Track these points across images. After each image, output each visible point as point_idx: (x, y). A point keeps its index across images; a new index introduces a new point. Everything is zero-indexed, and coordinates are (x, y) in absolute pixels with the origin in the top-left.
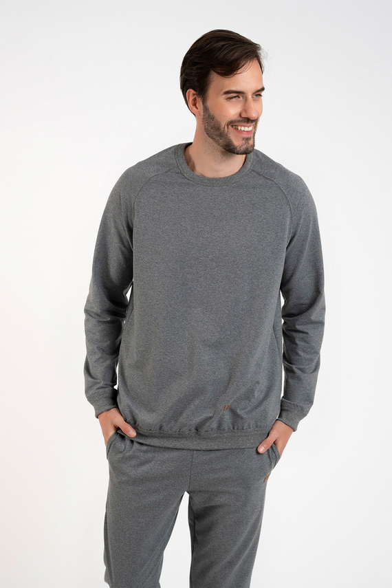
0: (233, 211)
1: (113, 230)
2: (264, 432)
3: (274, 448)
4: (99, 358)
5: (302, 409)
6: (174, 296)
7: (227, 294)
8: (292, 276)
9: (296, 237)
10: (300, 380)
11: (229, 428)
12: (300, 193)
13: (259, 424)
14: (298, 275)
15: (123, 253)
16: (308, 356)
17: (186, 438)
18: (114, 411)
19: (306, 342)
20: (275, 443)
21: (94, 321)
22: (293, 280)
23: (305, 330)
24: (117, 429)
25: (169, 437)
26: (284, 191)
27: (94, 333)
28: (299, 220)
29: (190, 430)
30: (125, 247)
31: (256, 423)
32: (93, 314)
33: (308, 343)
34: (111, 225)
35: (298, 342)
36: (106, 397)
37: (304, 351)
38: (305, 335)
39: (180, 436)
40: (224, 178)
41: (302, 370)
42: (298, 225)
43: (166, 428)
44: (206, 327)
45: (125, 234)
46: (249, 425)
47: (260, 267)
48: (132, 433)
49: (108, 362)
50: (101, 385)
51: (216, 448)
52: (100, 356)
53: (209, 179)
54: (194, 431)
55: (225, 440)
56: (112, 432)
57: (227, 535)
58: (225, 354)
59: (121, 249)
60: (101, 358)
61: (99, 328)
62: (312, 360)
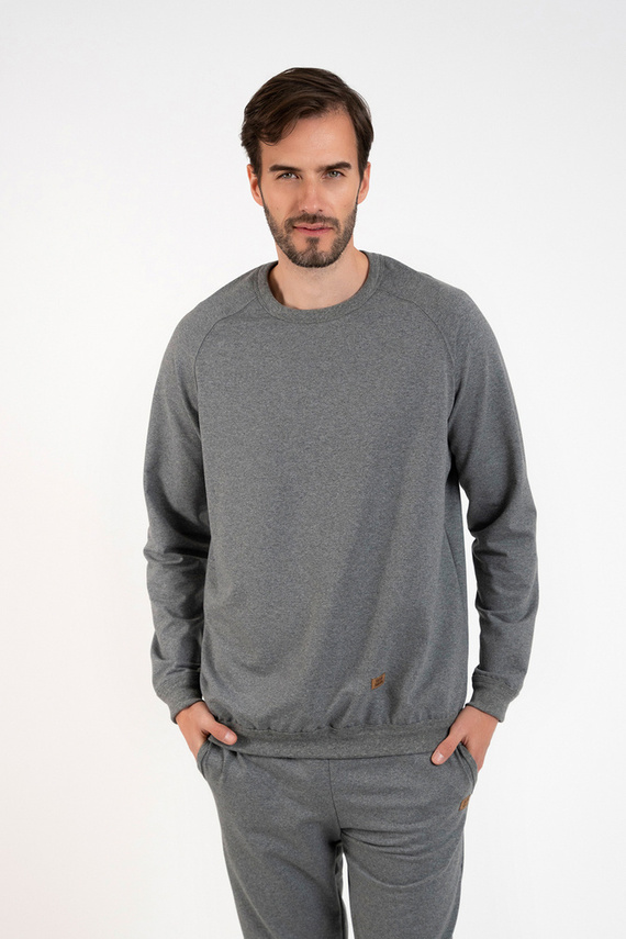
0: (352, 359)
1: (169, 417)
2: (443, 725)
3: (463, 752)
4: (170, 625)
5: (507, 683)
6: (273, 509)
7: (354, 497)
8: (467, 458)
9: (463, 390)
10: (500, 634)
11: (384, 722)
12: (460, 316)
13: (433, 712)
14: (476, 456)
15: (187, 450)
16: (512, 594)
17: (315, 741)
19: (504, 569)
20: (462, 743)
21: (157, 567)
22: (470, 465)
23: (502, 550)
24: (207, 736)
25: (286, 738)
26: (431, 316)
27: (159, 586)
28: (464, 360)
29: (319, 728)
30: (190, 441)
31: (429, 712)
32: (154, 556)
33: (508, 571)
34: (167, 407)
35: (492, 571)
36: (182, 687)
37: (504, 586)
38: (501, 558)
39: (304, 737)
40: (333, 307)
41: (503, 618)
42: (463, 369)
43: (279, 727)
44: (327, 554)
45: (188, 419)
46: (417, 716)
47: (403, 446)
48: (230, 738)
49: (185, 628)
50: (173, 668)
51: (364, 754)
52: (170, 620)
53: (308, 313)
54: (327, 728)
55: (378, 741)
56: (199, 742)
57: (402, 902)
58: (360, 594)
59: (184, 445)
60: (172, 624)
61: (167, 576)
62: (517, 599)
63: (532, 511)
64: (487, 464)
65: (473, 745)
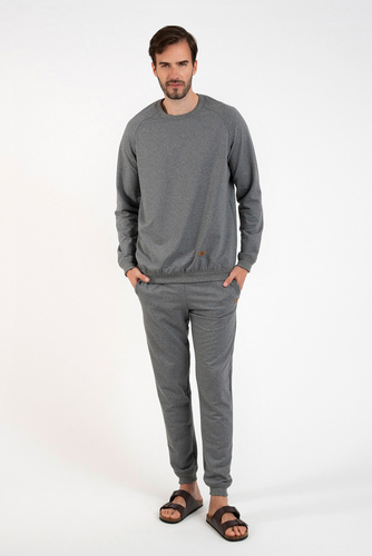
2: (227, 271)
3: (235, 282)
9: (234, 144)
11: (205, 269)
13: (224, 266)
16: (252, 223)
17: (179, 276)
18: (136, 270)
19: (249, 214)
20: (234, 279)
21: (120, 218)
23: (249, 207)
24: (138, 279)
25: (168, 276)
26: (222, 117)
28: (234, 133)
29: (181, 271)
32: (119, 214)
33: (251, 215)
34: (124, 155)
35: (245, 215)
36: (129, 262)
37: (249, 220)
38: (248, 210)
39: (174, 275)
40: (185, 114)
42: (234, 136)
43: (166, 271)
46: (217, 267)
48: (147, 280)
49: (130, 241)
50: (126, 255)
51: (198, 281)
53: (176, 117)
54: (183, 271)
55: (203, 276)
56: (135, 281)
63: (260, 192)
64: (242, 173)
65: (239, 279)
